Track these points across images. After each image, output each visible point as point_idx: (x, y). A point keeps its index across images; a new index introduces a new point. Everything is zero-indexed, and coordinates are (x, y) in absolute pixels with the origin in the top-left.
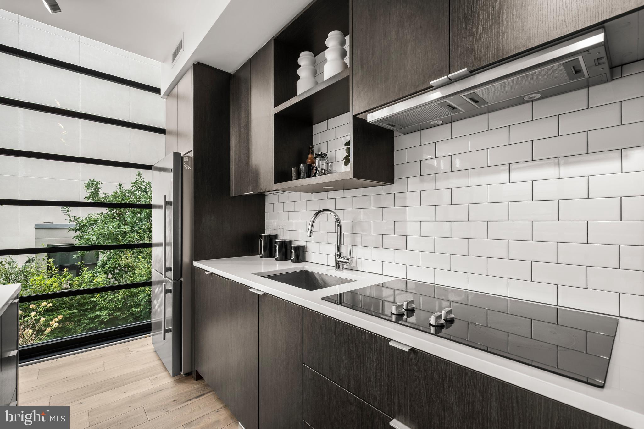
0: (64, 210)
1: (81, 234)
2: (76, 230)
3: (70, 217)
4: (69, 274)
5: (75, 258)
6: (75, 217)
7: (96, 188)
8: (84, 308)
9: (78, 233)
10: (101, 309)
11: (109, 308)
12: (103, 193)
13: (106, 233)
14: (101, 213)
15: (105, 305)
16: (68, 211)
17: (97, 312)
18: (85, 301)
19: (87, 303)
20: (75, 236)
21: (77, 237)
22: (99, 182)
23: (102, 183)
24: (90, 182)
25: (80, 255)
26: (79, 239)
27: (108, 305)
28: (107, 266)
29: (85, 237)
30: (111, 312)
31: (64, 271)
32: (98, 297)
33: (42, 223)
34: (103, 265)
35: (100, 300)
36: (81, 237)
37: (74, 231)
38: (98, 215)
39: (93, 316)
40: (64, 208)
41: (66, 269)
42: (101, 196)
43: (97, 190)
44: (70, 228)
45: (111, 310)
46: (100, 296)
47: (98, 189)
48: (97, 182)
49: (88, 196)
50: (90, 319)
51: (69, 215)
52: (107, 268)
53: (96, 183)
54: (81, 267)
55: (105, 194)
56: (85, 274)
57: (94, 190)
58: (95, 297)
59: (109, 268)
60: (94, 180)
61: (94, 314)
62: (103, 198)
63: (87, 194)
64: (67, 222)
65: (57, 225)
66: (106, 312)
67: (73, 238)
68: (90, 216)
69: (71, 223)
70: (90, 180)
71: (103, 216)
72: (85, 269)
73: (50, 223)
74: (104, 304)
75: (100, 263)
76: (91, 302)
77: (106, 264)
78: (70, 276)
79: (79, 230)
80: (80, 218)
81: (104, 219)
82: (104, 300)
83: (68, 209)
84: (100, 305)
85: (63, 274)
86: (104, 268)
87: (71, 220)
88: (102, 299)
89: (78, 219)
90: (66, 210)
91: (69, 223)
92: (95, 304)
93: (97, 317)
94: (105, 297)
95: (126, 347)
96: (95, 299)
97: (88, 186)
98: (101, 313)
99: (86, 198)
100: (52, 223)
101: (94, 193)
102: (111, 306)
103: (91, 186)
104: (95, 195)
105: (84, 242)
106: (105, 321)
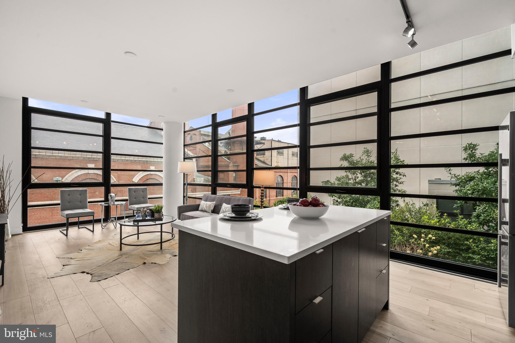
0: (447, 170)
1: (460, 188)
2: (456, 185)
3: (451, 175)
4: (448, 218)
5: (455, 207)
6: (455, 174)
7: (473, 150)
8: (459, 247)
9: (458, 187)
10: (474, 253)
11: (481, 254)
12: (480, 153)
13: (480, 188)
14: (478, 171)
15: (477, 251)
16: (450, 170)
17: (470, 254)
18: (460, 243)
19: (462, 244)
20: (455, 190)
21: (456, 191)
22: (476, 144)
23: (479, 145)
24: (468, 145)
25: (459, 205)
26: (459, 192)
27: (480, 252)
28: (481, 218)
29: (462, 191)
30: (483, 259)
31: (444, 215)
32: (471, 241)
33: (434, 179)
34: (478, 216)
35: (473, 245)
36: (460, 191)
37: (455, 186)
38: (475, 173)
39: (466, 256)
40: (447, 168)
41: (445, 214)
42: (478, 156)
43: (473, 151)
44: (451, 183)
45: (483, 256)
46: (472, 241)
47: (475, 150)
48: (474, 145)
49: (466, 157)
50: (464, 258)
51: (450, 174)
52: (481, 220)
53: (472, 146)
54: (458, 214)
55: (482, 154)
56: (460, 221)
57: (471, 152)
58: (468, 241)
59: (484, 220)
60: (471, 143)
61: (468, 255)
62: (479, 157)
63: (465, 155)
64: (449, 179)
65: (443, 181)
66: (479, 256)
67: (454, 191)
68: (467, 174)
69: (452, 179)
70: (468, 144)
71: (479, 173)
72: (460, 216)
73: (439, 180)
74: (476, 249)
75: (475, 214)
76: (466, 245)
77: (481, 216)
78: (448, 220)
79: (458, 185)
80: (460, 176)
81: (480, 176)
82: (477, 247)
83: (450, 168)
84: (473, 249)
85: (444, 217)
86: (479, 219)
87: (452, 177)
88: (475, 245)
89: (458, 176)
90: (449, 169)
91: (451, 179)
92: (469, 248)
93: (469, 258)
94: (478, 244)
95: (473, 283)
96: (468, 243)
97: (465, 149)
98: (473, 256)
99: (464, 159)
100: (440, 179)
101: (471, 155)
102: (483, 253)
103: (468, 149)
104: (472, 156)
105: (461, 195)
106: (477, 263)
